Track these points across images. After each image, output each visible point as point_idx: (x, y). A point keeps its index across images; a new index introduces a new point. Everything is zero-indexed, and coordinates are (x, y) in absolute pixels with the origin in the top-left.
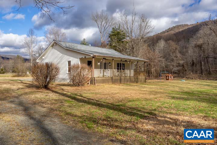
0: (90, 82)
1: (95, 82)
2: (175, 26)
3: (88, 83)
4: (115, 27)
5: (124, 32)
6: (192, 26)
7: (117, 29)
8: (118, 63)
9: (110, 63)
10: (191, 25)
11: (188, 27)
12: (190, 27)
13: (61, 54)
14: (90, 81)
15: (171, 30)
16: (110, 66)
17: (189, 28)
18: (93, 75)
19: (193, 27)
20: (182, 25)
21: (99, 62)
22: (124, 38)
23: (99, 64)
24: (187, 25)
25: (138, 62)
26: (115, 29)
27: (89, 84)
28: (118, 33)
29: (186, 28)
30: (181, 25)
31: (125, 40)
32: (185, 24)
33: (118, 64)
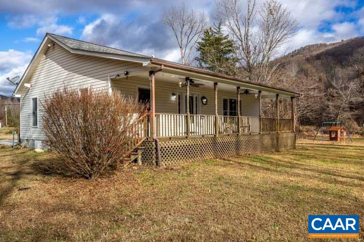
0: (140, 157)
1: (157, 158)
2: (304, 47)
3: (136, 161)
4: (211, 29)
5: (229, 39)
6: (334, 46)
7: (215, 33)
8: (226, 98)
9: (203, 98)
10: (331, 45)
11: (327, 48)
12: (330, 47)
13: (67, 72)
14: (140, 152)
15: (298, 54)
16: (205, 107)
17: (328, 50)
18: (152, 133)
19: (335, 48)
20: (316, 45)
21: (173, 94)
22: (230, 51)
23: (174, 98)
24: (325, 45)
25: (277, 95)
26: (210, 33)
27: (140, 162)
28: (218, 41)
29: (324, 50)
30: (313, 45)
31: (231, 54)
32: (320, 44)
33: (225, 101)
